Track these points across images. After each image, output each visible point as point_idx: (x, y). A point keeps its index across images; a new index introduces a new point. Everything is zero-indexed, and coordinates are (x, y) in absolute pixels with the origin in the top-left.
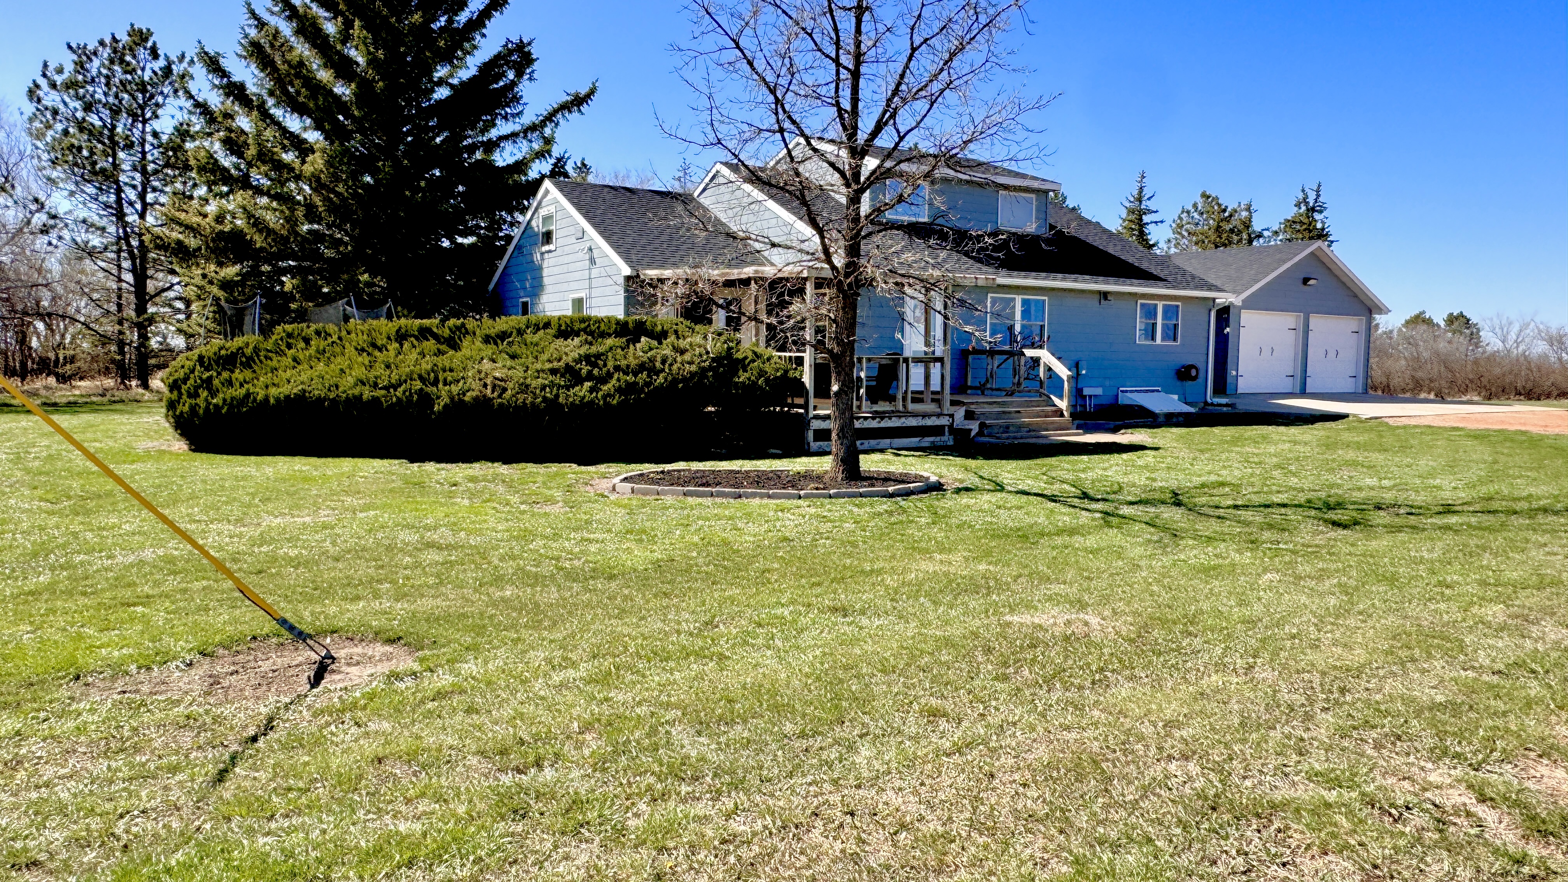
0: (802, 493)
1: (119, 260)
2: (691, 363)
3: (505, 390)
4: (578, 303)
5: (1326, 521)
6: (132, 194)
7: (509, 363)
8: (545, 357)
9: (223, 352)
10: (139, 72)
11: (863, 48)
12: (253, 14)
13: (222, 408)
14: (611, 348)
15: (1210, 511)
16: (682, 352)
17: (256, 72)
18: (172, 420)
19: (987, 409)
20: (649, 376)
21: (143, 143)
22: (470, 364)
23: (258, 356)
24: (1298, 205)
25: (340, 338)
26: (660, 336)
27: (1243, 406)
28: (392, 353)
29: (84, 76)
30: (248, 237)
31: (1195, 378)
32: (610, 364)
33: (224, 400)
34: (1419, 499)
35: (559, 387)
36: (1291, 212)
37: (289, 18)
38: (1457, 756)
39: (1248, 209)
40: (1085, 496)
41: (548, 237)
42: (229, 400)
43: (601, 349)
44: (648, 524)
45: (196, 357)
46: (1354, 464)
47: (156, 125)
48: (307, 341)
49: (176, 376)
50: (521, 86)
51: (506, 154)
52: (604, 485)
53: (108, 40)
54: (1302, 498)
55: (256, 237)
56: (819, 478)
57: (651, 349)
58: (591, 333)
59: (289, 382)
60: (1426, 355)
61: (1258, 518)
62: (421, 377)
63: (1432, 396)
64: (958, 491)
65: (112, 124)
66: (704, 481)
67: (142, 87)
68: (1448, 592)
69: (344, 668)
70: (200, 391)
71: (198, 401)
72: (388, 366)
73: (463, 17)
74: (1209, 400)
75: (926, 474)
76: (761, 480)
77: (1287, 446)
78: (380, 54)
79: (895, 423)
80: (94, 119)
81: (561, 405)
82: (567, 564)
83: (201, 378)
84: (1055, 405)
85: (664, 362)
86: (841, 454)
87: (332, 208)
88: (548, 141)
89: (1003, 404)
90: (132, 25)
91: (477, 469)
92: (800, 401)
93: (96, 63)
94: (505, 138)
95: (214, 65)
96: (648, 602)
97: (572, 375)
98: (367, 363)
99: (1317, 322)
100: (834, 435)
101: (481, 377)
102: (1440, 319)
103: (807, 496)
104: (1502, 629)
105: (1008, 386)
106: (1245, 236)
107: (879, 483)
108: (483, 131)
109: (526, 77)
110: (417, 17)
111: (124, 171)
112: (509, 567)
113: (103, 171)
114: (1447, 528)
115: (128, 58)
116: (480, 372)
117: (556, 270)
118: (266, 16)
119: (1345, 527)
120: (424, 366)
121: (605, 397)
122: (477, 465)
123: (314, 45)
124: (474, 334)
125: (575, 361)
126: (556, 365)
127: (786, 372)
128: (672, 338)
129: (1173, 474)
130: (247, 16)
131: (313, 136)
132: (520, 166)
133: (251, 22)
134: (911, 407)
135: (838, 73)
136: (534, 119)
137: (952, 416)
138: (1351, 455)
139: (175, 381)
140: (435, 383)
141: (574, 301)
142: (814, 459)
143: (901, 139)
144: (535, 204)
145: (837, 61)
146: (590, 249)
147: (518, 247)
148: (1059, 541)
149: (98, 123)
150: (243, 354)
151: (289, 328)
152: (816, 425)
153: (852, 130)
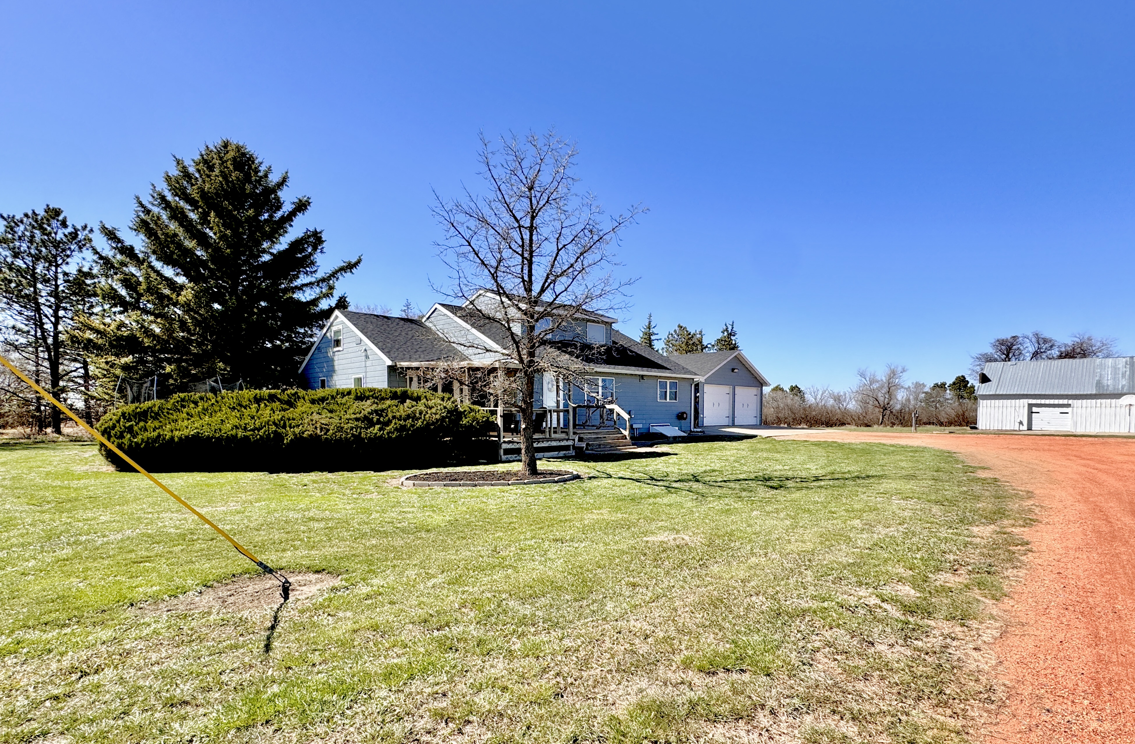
0: (510, 482)
1: (37, 353)
2: (436, 414)
3: (328, 430)
4: (359, 380)
5: (767, 486)
6: (49, 312)
7: (329, 415)
8: (351, 411)
9: (138, 410)
10: (53, 235)
11: (534, 248)
12: (142, 205)
13: (141, 444)
14: (389, 406)
15: (714, 484)
16: (431, 408)
17: (144, 238)
18: (104, 453)
19: (589, 436)
20: (413, 421)
21: (56, 279)
22: (305, 416)
23: (163, 413)
24: (723, 332)
25: (217, 402)
26: (418, 399)
27: (708, 432)
28: (254, 410)
29: (13, 235)
30: (140, 339)
31: (685, 419)
32: (390, 415)
33: (142, 440)
34: (804, 474)
35: (361, 428)
36: (720, 336)
37: (165, 209)
38: (866, 584)
39: (701, 332)
40: (652, 479)
41: (337, 343)
42: (146, 439)
43: (384, 406)
44: (433, 502)
45: (120, 414)
46: (767, 459)
47: (65, 268)
48: (196, 403)
49: (106, 425)
50: (315, 256)
51: (307, 294)
52: (395, 482)
53: (30, 213)
54: (752, 476)
55: (146, 340)
56: (516, 474)
57: (413, 406)
58: (376, 398)
59: (187, 428)
60: (782, 405)
61: (737, 486)
62: (274, 423)
63: (786, 426)
64: (590, 478)
65: (33, 266)
66: (453, 478)
67: (57, 244)
68: (834, 515)
69: (298, 588)
70: (125, 434)
71: (123, 440)
72: (253, 418)
73: (278, 215)
74: (693, 430)
75: (570, 471)
76: (485, 477)
77: (735, 451)
78: (228, 232)
79: (545, 444)
80: (19, 263)
81: (363, 439)
82: (399, 525)
83: (124, 426)
84: (622, 434)
85: (421, 413)
86: (527, 461)
87: (197, 323)
88: (331, 288)
89: (597, 433)
90: (48, 206)
91: (314, 476)
92: (496, 434)
93: (22, 227)
94: (306, 285)
95: (111, 235)
96: (455, 542)
97: (368, 421)
98: (238, 415)
99: (738, 389)
100: (523, 451)
101: (314, 424)
102: (787, 388)
103: (513, 484)
104: (863, 530)
105: (597, 423)
106: (699, 347)
107: (548, 476)
108: (291, 281)
109: (319, 251)
110: (251, 212)
111: (42, 297)
112: (366, 529)
113: (27, 296)
114: (820, 487)
115: (45, 226)
116: (312, 420)
117: (344, 362)
118: (150, 207)
119: (776, 489)
120: (276, 417)
121: (388, 433)
122: (312, 474)
123: (181, 225)
124: (304, 398)
125: (369, 413)
126: (358, 416)
127: (488, 418)
128: (424, 401)
129: (689, 467)
130: (137, 205)
131: (181, 280)
132: (314, 302)
133: (139, 209)
134: (553, 436)
135: (523, 261)
136: (324, 275)
137: (574, 440)
138: (765, 455)
139: (106, 429)
140: (284, 427)
141: (355, 379)
142: (506, 465)
143: (557, 297)
144: (329, 324)
145: (522, 255)
146: (366, 350)
147: (318, 348)
148: (651, 500)
149: (24, 266)
150: (152, 412)
151: (182, 395)
152: (504, 446)
153: (528, 290)
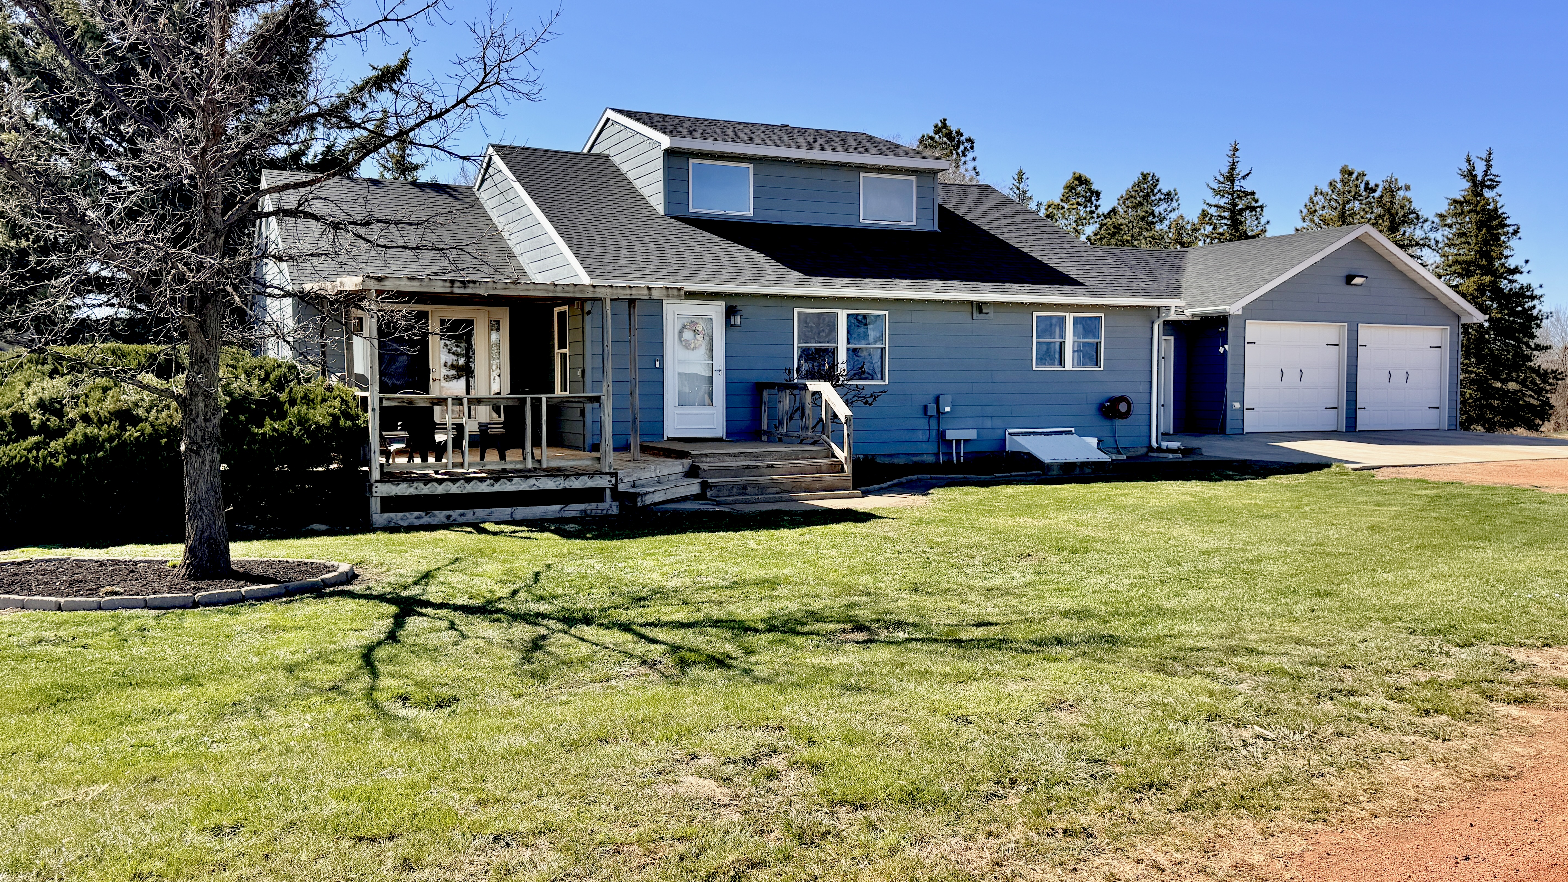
24: (1461, 179)
74: (1154, 444)
79: (518, 485)
84: (834, 456)
99: (1367, 333)
134: (550, 464)
137: (613, 475)
152: (385, 488)
